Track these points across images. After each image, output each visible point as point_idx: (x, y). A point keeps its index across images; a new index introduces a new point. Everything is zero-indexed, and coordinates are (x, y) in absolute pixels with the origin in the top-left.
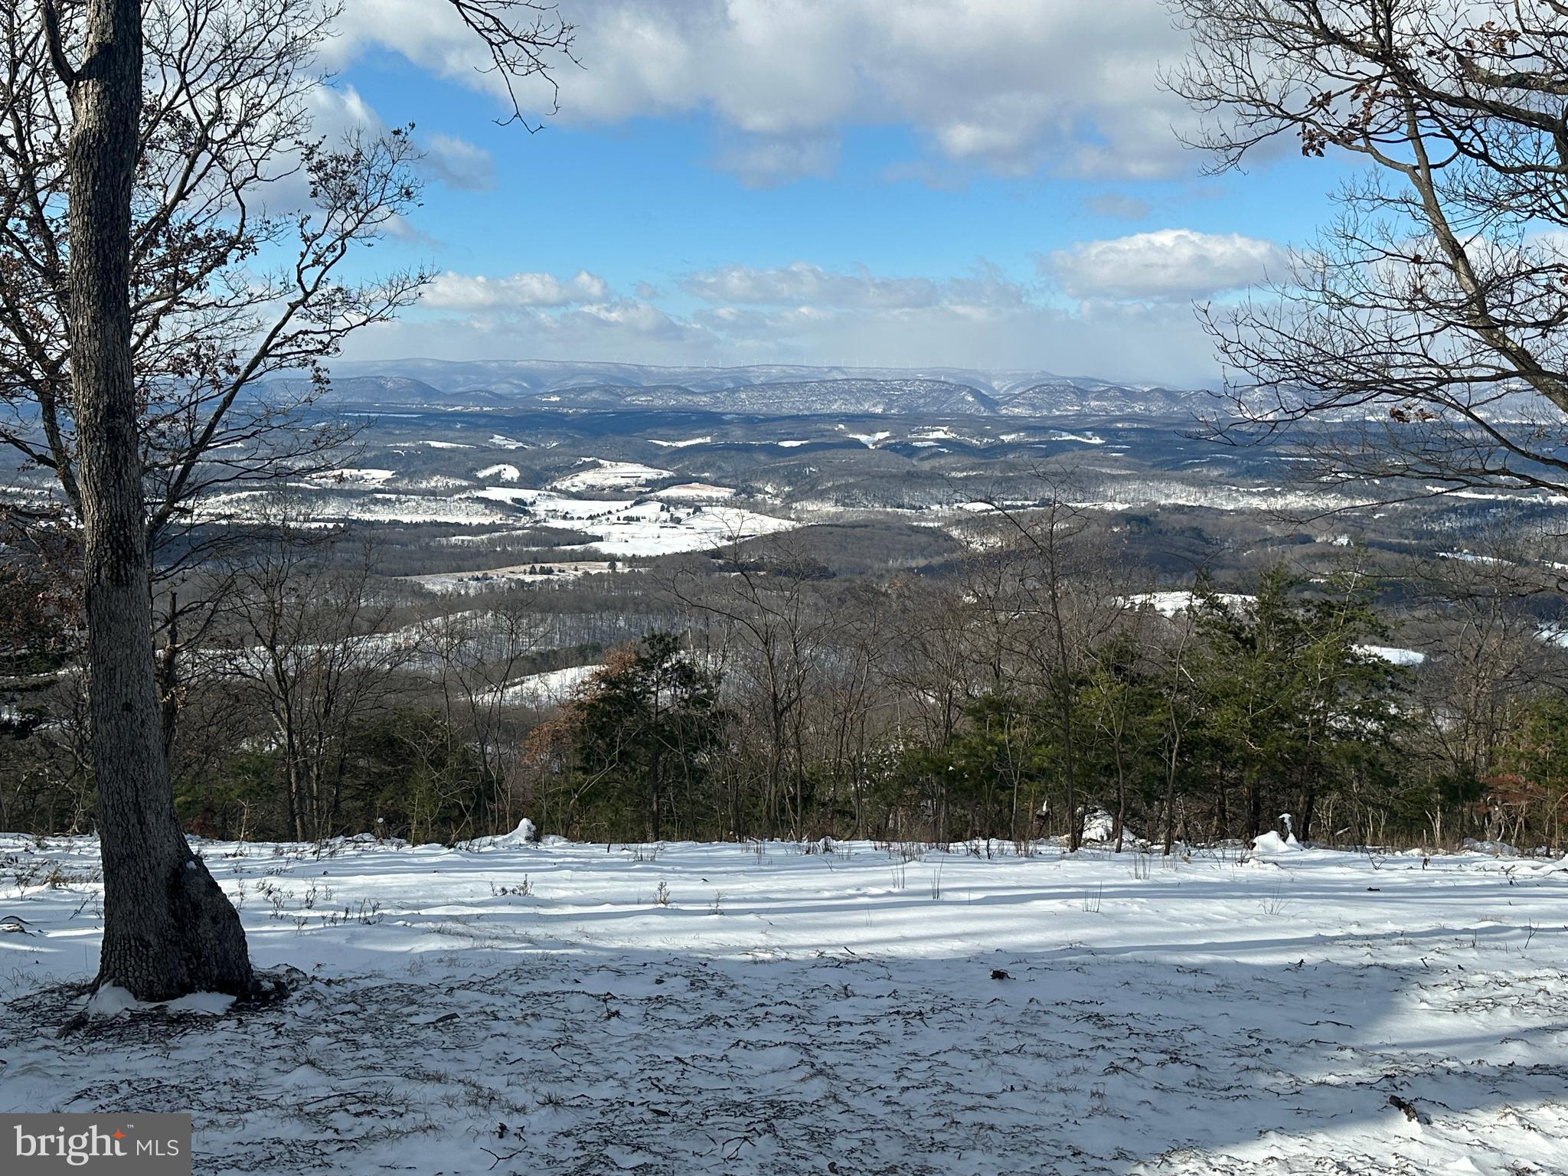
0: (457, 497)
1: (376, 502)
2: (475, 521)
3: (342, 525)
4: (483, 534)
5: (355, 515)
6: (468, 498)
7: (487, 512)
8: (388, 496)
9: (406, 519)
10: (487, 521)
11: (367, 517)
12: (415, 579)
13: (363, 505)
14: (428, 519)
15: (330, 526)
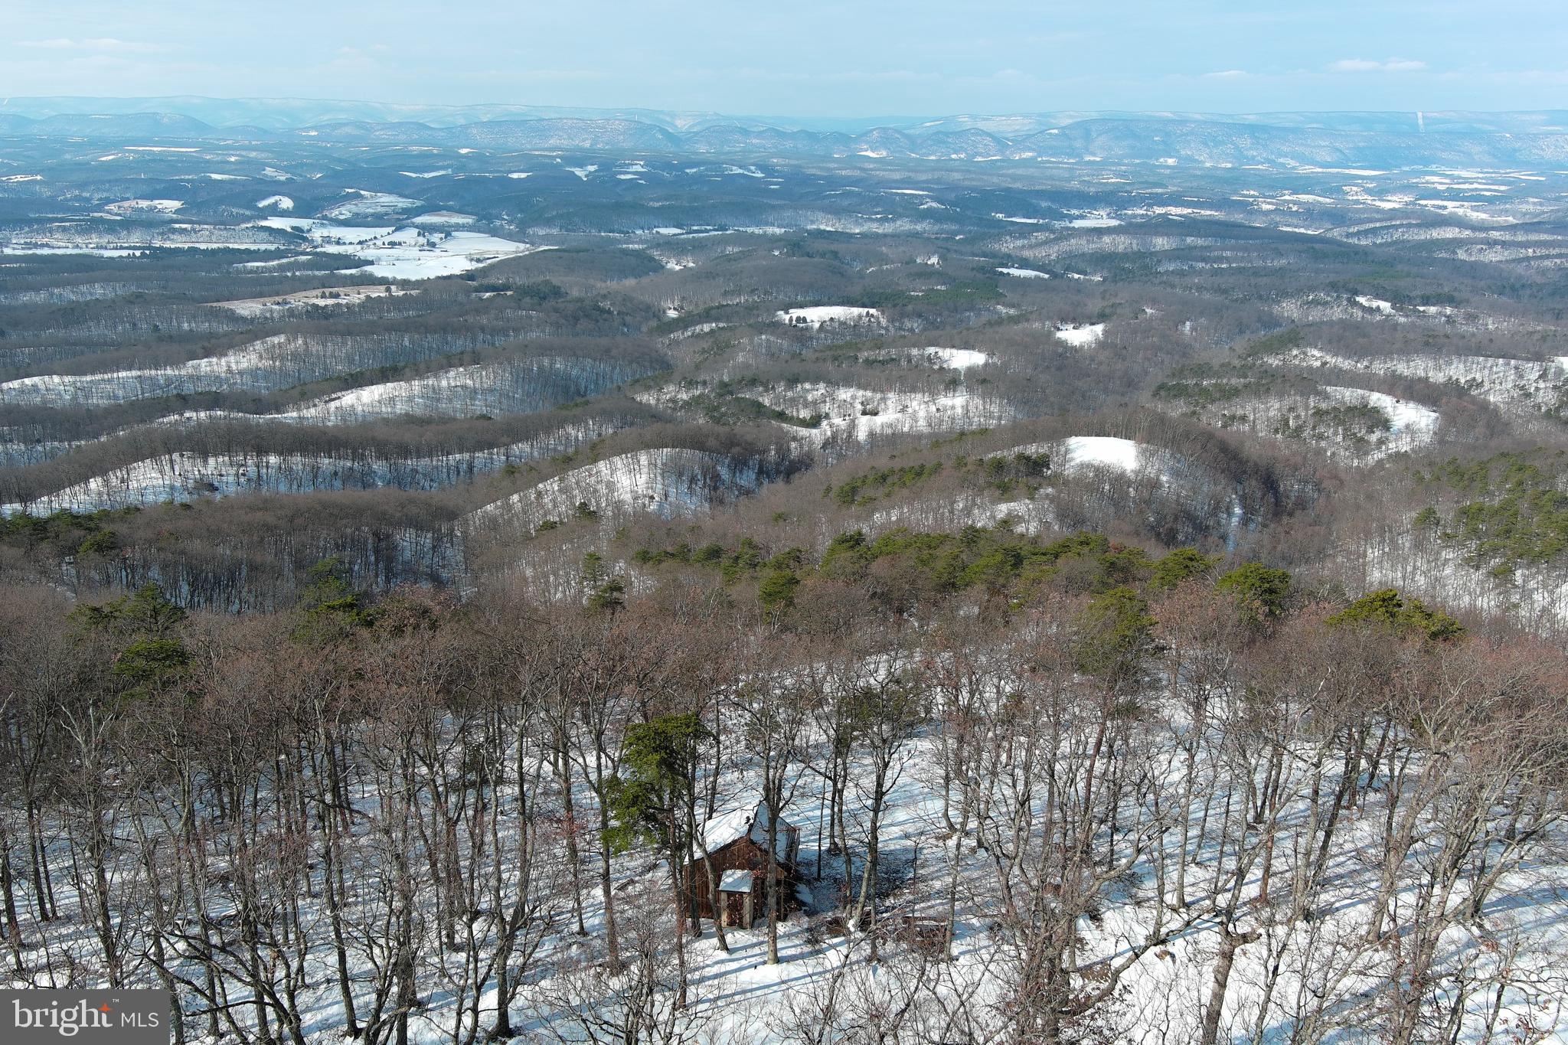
0: (244, 226)
1: (174, 231)
2: (263, 247)
3: (148, 252)
4: (273, 259)
5: (157, 243)
6: (253, 227)
7: (272, 239)
8: (184, 226)
9: (203, 246)
10: (272, 247)
11: (168, 245)
12: (226, 305)
13: (163, 234)
14: (221, 246)
15: (138, 253)
